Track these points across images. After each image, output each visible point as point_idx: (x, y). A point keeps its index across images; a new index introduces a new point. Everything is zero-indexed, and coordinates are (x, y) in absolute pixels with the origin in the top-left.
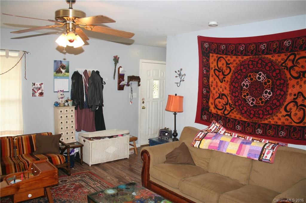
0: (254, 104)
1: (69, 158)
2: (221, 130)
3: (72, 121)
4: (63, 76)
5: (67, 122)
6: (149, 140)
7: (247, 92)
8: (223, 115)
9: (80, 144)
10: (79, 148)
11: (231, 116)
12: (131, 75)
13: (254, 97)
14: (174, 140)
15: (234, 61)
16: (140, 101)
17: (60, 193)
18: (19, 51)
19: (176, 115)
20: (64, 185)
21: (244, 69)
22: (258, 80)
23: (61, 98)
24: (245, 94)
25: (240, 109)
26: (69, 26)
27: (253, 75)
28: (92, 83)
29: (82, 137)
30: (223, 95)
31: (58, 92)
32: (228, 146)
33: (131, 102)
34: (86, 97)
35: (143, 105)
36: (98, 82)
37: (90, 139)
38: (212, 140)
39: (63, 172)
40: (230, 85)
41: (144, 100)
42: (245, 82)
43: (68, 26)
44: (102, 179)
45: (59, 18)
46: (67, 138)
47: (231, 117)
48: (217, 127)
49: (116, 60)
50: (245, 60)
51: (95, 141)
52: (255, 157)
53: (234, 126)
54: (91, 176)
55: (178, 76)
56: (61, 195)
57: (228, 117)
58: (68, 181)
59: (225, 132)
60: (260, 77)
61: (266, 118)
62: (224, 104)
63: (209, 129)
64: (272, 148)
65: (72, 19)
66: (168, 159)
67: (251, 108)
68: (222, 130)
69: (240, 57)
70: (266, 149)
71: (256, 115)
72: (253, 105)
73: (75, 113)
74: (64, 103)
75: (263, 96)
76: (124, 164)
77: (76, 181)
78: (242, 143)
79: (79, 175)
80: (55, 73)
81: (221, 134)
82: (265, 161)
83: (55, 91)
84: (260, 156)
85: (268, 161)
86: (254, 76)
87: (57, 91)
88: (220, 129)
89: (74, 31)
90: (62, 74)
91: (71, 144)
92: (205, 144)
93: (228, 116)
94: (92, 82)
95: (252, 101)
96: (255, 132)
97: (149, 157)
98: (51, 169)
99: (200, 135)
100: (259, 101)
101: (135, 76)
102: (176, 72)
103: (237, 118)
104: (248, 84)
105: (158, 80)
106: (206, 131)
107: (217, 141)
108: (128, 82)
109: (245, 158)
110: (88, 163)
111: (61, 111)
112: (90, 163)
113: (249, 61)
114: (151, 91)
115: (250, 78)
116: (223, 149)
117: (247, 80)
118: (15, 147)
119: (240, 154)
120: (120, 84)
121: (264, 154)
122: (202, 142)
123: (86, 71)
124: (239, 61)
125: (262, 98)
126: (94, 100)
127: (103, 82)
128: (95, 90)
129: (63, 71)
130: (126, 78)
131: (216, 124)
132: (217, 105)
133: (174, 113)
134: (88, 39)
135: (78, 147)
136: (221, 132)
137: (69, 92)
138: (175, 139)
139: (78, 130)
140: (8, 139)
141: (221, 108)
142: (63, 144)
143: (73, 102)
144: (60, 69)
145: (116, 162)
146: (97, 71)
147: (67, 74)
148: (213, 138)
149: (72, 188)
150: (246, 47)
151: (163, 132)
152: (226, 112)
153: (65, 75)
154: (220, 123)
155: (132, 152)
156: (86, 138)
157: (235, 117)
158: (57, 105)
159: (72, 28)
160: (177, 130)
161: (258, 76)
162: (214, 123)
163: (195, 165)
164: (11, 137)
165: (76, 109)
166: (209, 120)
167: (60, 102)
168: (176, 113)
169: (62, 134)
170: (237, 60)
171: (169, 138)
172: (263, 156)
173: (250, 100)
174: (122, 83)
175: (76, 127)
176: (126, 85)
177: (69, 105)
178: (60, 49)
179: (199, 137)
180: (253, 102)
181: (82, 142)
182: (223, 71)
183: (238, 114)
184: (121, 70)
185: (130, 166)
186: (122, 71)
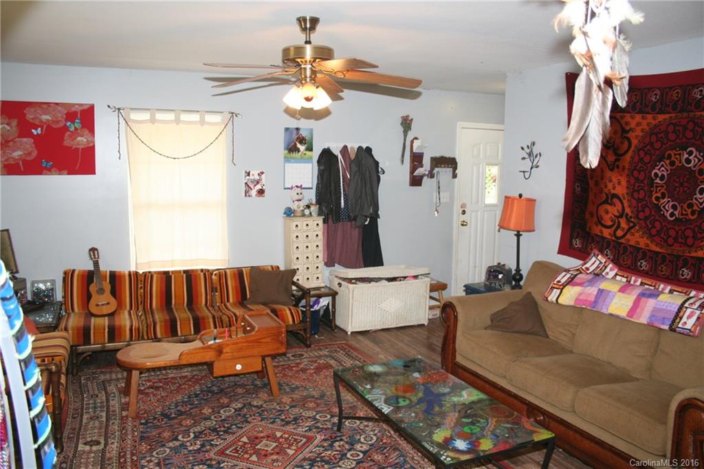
0: (677, 216)
1: (308, 315)
2: (608, 270)
3: (317, 246)
4: (302, 158)
5: (307, 247)
6: (464, 286)
7: (662, 191)
8: (613, 238)
9: (333, 290)
10: (330, 298)
11: (629, 240)
12: (438, 154)
13: (676, 201)
14: (513, 288)
15: (638, 124)
16: (457, 210)
17: (290, 374)
18: (222, 112)
19: (521, 237)
20: (298, 361)
21: (656, 142)
22: (686, 165)
23: (298, 200)
24: (659, 195)
25: (647, 226)
26: (305, 72)
27: (675, 155)
28: (357, 171)
29: (336, 277)
30: (615, 196)
31: (292, 188)
32: (612, 300)
33: (437, 210)
34: (344, 198)
35: (463, 218)
36: (369, 171)
37: (350, 281)
38: (583, 288)
39: (298, 342)
40: (628, 175)
41: (465, 208)
42: (659, 169)
43: (303, 73)
44: (370, 357)
45: (288, 60)
46: (308, 279)
47: (630, 243)
48: (601, 263)
49: (406, 124)
50: (659, 122)
51: (361, 285)
52: (663, 324)
53: (635, 263)
54: (349, 351)
55: (526, 156)
56: (291, 377)
57: (622, 243)
58: (306, 355)
59: (616, 275)
60: (690, 158)
61: (700, 247)
62: (615, 216)
63: (583, 268)
64: (700, 306)
65: (310, 62)
66: (494, 322)
67: (669, 224)
68: (611, 270)
69: (649, 116)
70: (687, 308)
71: (680, 240)
72: (674, 218)
73: (324, 229)
74: (303, 211)
75: (696, 199)
76: (415, 335)
77: (320, 357)
78: (642, 295)
79: (327, 348)
80: (287, 152)
81: (608, 279)
82: (682, 331)
83: (286, 187)
84: (674, 321)
85: (688, 331)
86: (678, 156)
87: (290, 186)
88: (606, 268)
89: (314, 80)
90: (300, 153)
91: (315, 289)
92: (569, 296)
93: (622, 241)
94: (357, 169)
95: (671, 211)
96: (677, 274)
97: (456, 317)
98: (274, 324)
99: (563, 278)
100: (687, 209)
101: (446, 158)
102: (523, 149)
103: (642, 245)
104: (665, 174)
105: (496, 165)
106: (578, 270)
107: (592, 291)
108: (432, 169)
109: (645, 324)
110: (345, 329)
111: (297, 226)
112: (350, 327)
113: (668, 125)
114: (481, 190)
115: (669, 161)
116: (603, 305)
117: (662, 166)
118: (214, 290)
119: (634, 317)
120: (415, 174)
121: (681, 318)
122: (564, 291)
123: (345, 147)
124: (648, 124)
125: (692, 203)
126: (361, 206)
127: (380, 170)
128: (364, 185)
129: (302, 148)
130: (427, 162)
131: (600, 257)
132: (602, 218)
133: (516, 233)
134: (343, 91)
135: (326, 295)
136: (607, 273)
137: (312, 188)
138: (518, 287)
139: (329, 263)
140: (202, 274)
141: (610, 223)
142: (300, 288)
143: (319, 207)
144: (295, 144)
145: (402, 331)
146: (367, 148)
147: (308, 153)
148: (586, 284)
149: (312, 367)
150: (662, 94)
151: (493, 272)
152: (619, 233)
153: (306, 156)
154: (607, 255)
155: (435, 313)
156: (344, 279)
157: (638, 243)
158: (289, 213)
159: (310, 77)
160: (521, 268)
161: (686, 156)
162: (594, 254)
163: (547, 337)
164: (208, 271)
165: (324, 222)
166: (586, 248)
167: (296, 208)
168: (521, 233)
169: (298, 269)
170: (645, 122)
171: (504, 284)
172: (679, 322)
173: (667, 206)
174: (419, 171)
175: (324, 258)
176: (428, 175)
177: (313, 214)
178: (290, 112)
179: (559, 282)
180: (675, 212)
181: (336, 288)
182: (616, 146)
183: (642, 237)
184: (416, 144)
185: (428, 338)
186: (418, 147)
